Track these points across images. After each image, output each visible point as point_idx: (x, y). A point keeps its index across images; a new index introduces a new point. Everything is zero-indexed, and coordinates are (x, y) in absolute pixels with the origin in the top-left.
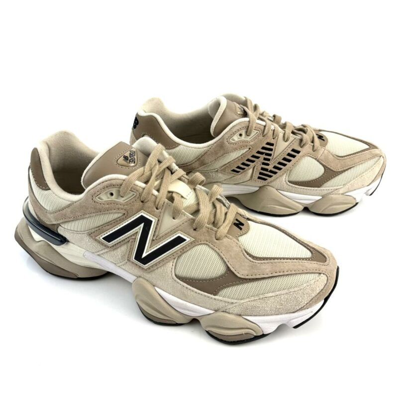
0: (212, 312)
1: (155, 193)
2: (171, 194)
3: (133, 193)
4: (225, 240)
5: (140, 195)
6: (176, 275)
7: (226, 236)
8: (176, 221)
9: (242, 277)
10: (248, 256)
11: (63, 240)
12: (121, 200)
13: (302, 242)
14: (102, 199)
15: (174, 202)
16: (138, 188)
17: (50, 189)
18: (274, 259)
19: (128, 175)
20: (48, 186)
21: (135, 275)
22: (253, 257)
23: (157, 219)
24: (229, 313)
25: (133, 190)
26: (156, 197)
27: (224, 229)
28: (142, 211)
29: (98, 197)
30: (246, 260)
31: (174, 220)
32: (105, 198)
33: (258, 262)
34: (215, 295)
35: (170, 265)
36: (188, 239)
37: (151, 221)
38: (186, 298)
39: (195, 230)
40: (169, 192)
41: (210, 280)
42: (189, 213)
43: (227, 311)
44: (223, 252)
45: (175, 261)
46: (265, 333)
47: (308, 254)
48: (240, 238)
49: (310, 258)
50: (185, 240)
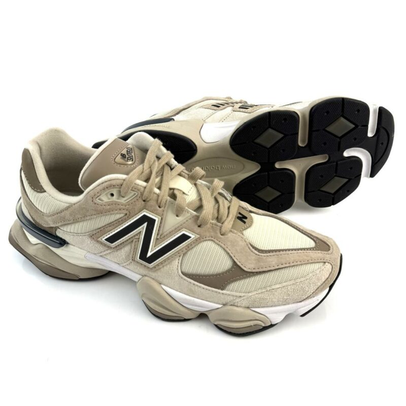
0: (220, 306)
1: (157, 191)
2: (172, 191)
3: (133, 193)
4: (230, 235)
5: (142, 194)
6: (182, 273)
7: (231, 231)
8: (180, 219)
9: (249, 270)
10: (253, 250)
11: (62, 243)
12: (123, 201)
13: (305, 232)
14: (102, 201)
15: (177, 200)
16: (139, 187)
17: (45, 191)
18: (279, 251)
19: (127, 174)
20: (43, 189)
21: (140, 274)
22: (259, 251)
23: (160, 218)
24: (237, 306)
25: (134, 189)
26: (158, 196)
27: (228, 224)
28: (145, 210)
30: (252, 253)
31: (177, 218)
32: (105, 198)
33: (262, 254)
34: (222, 289)
35: (176, 263)
36: (193, 236)
38: (194, 294)
39: (199, 226)
40: (170, 189)
41: (216, 275)
42: (192, 210)
43: (236, 304)
44: (229, 247)
45: (181, 258)
46: (273, 323)
47: (312, 244)
48: (244, 232)
49: (314, 247)
50: (190, 237)
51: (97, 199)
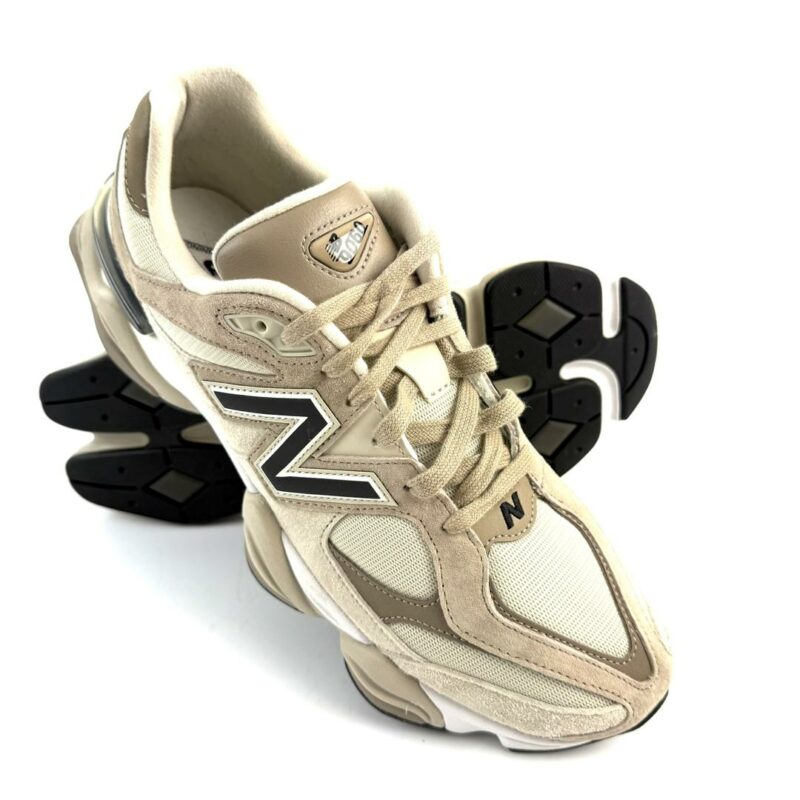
1: (361, 366)
3: (308, 347)
4: (461, 539)
5: (324, 360)
6: (329, 542)
7: (468, 533)
8: (376, 450)
9: (456, 630)
10: (489, 596)
12: (279, 349)
14: (236, 326)
15: (395, 409)
16: (326, 343)
17: (148, 217)
18: (541, 629)
19: (317, 301)
20: (146, 208)
22: (500, 605)
23: (338, 425)
25: (312, 341)
26: (358, 377)
28: (314, 391)
29: (231, 317)
30: (481, 601)
31: (372, 445)
32: (244, 325)
33: (506, 621)
34: (385, 623)
35: (327, 519)
36: (382, 498)
37: (324, 423)
39: (407, 488)
42: (412, 443)
44: (443, 562)
45: (338, 518)
48: (495, 548)
49: (621, 661)
50: (377, 497)
51: (228, 317)
